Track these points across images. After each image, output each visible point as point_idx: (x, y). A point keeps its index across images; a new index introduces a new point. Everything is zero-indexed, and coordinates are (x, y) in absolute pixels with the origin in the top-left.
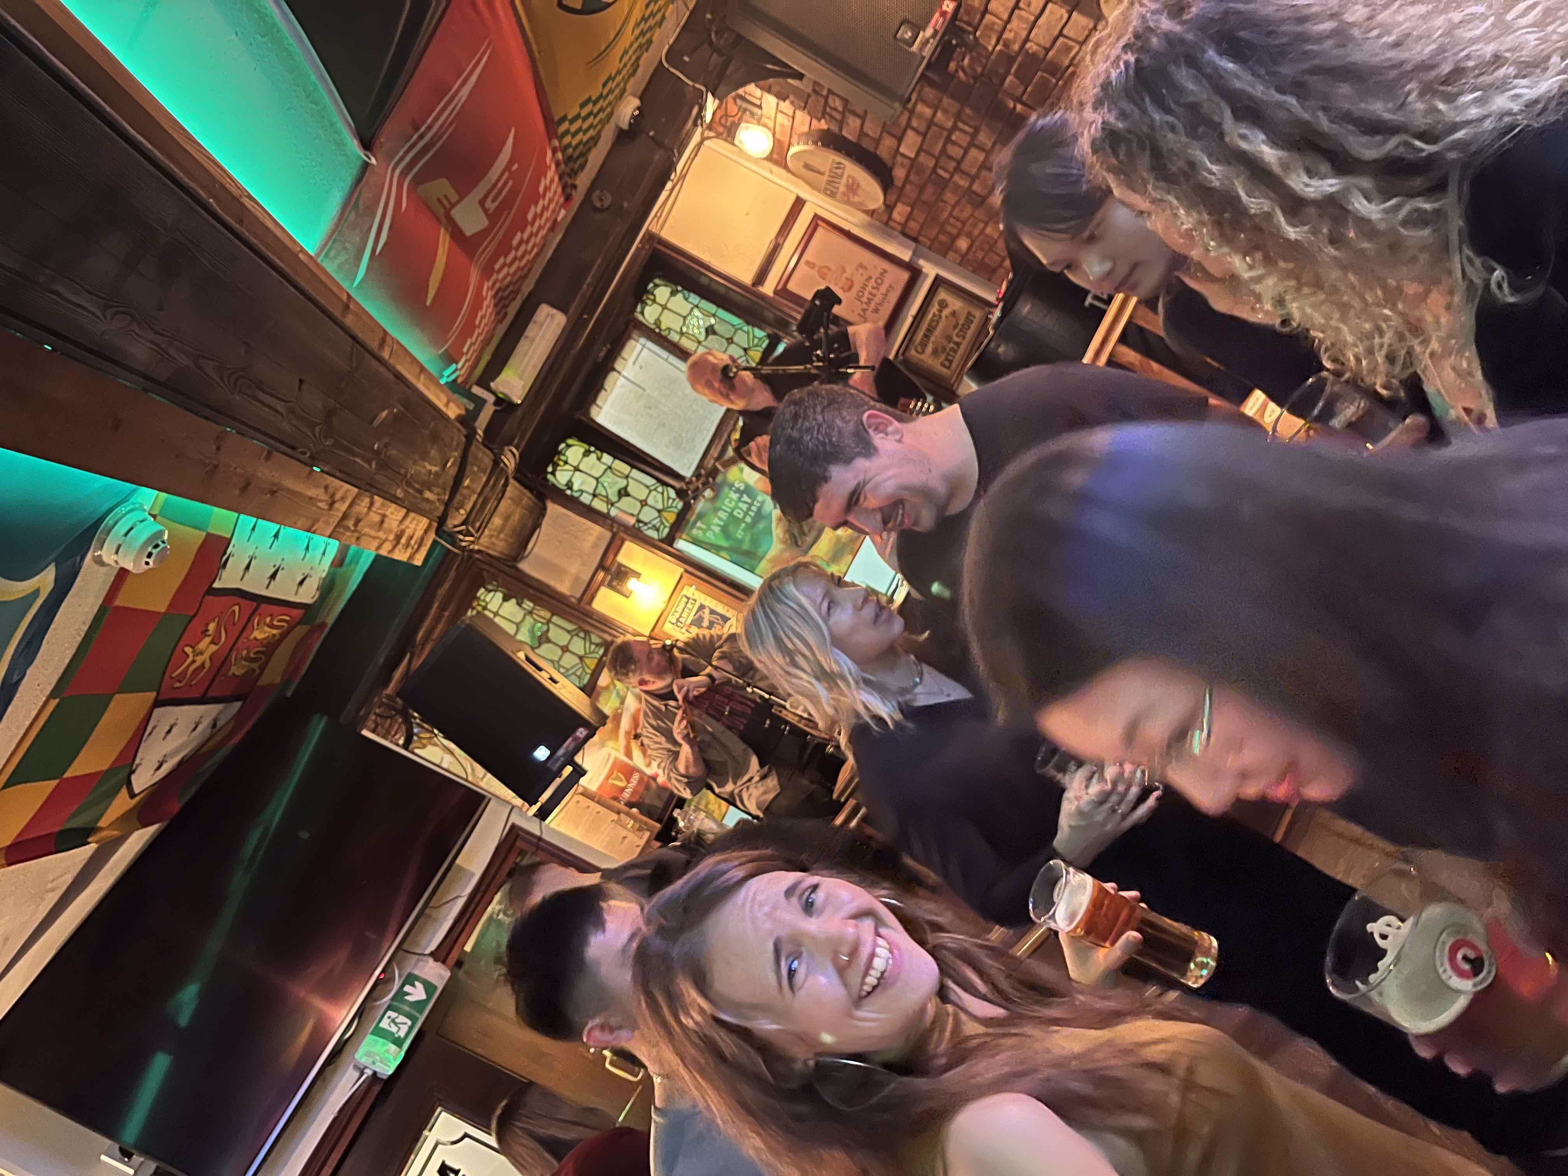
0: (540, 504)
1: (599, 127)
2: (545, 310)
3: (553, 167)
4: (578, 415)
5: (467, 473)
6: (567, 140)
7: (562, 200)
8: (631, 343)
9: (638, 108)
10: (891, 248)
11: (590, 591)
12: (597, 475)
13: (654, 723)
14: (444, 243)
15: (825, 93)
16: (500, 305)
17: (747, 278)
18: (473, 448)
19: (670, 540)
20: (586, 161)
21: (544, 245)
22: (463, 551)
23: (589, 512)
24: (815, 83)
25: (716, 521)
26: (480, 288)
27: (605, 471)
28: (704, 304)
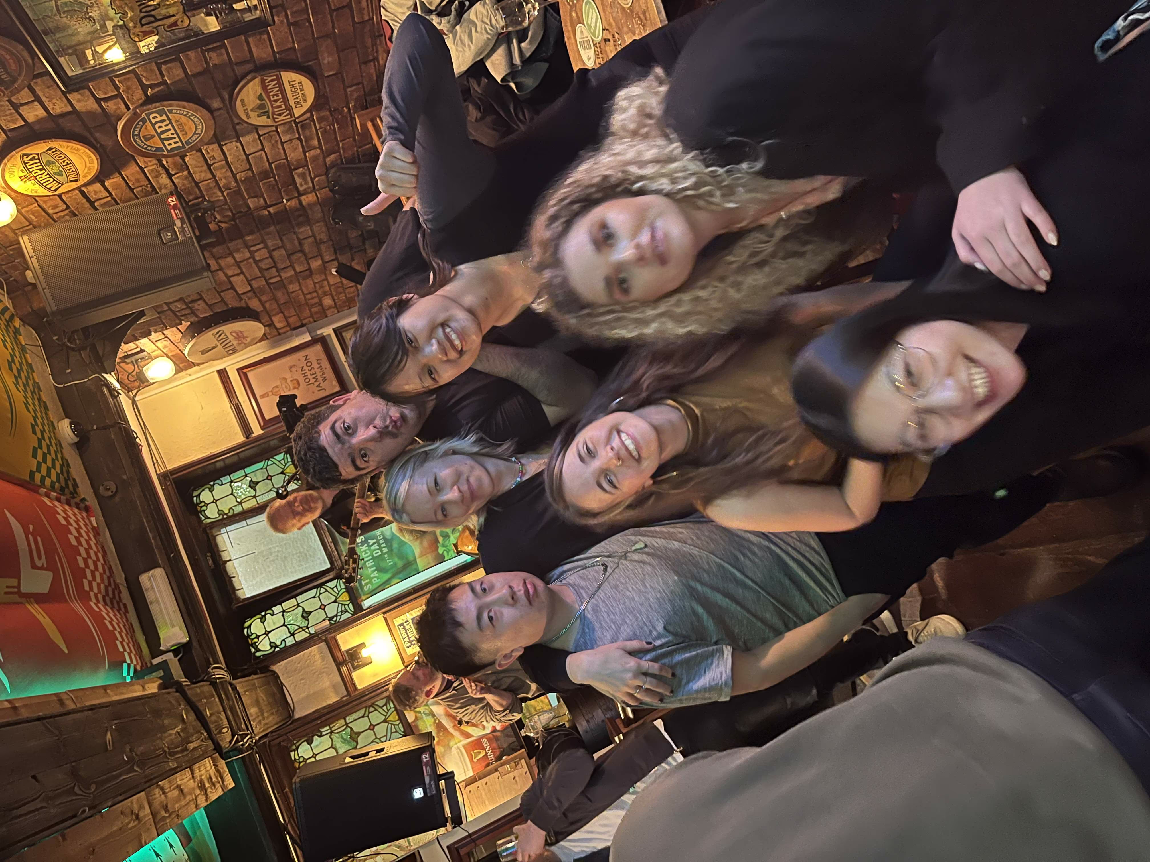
0: (268, 674)
1: (59, 456)
2: (144, 579)
3: (57, 503)
4: (235, 606)
5: (201, 709)
6: (48, 482)
7: (84, 514)
8: (219, 539)
9: (71, 424)
10: (297, 342)
11: (348, 683)
12: (282, 624)
13: (458, 705)
14: (37, 611)
15: (166, 308)
16: (116, 605)
17: (240, 438)
18: (189, 692)
19: (358, 608)
20: (74, 480)
21: (103, 547)
22: (252, 749)
23: (300, 646)
24: (155, 308)
25: (370, 570)
26: (90, 609)
27: (283, 615)
28: (234, 476)
